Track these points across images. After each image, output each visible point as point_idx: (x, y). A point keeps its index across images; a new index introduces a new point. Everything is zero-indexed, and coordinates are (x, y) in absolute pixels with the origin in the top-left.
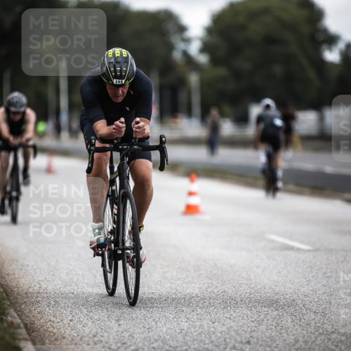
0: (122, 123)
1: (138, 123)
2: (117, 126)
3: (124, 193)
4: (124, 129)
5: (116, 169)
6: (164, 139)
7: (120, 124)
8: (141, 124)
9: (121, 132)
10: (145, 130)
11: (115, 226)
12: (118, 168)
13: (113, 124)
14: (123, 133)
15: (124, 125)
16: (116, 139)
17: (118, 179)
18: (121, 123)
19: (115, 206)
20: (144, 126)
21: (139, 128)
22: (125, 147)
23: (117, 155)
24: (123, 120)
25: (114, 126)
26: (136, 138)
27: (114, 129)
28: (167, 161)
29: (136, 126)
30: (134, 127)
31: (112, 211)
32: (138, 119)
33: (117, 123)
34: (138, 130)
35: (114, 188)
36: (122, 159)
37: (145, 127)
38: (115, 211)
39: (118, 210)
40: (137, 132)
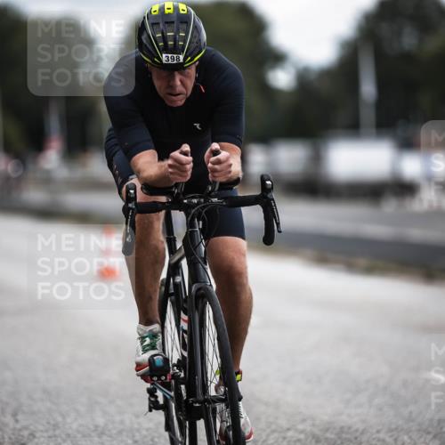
0: (185, 154)
1: (215, 153)
2: (176, 160)
3: (199, 289)
4: (190, 167)
5: (179, 244)
6: (268, 182)
7: (183, 157)
8: (223, 155)
9: (186, 171)
10: (230, 165)
11: (186, 354)
12: (185, 241)
13: (168, 157)
14: (189, 173)
15: (190, 158)
16: (177, 185)
17: (184, 263)
18: (183, 155)
19: (184, 316)
20: (228, 159)
21: (219, 162)
22: (195, 201)
23: (179, 217)
24: (186, 147)
25: (170, 162)
26: (215, 182)
27: (170, 166)
28: (278, 224)
29: (213, 159)
30: (210, 161)
31: (178, 324)
32: (215, 146)
33: (176, 154)
34: (217, 167)
35: (178, 279)
36: (190, 224)
37: (231, 161)
38: (185, 326)
39: (190, 323)
40: (214, 171)
